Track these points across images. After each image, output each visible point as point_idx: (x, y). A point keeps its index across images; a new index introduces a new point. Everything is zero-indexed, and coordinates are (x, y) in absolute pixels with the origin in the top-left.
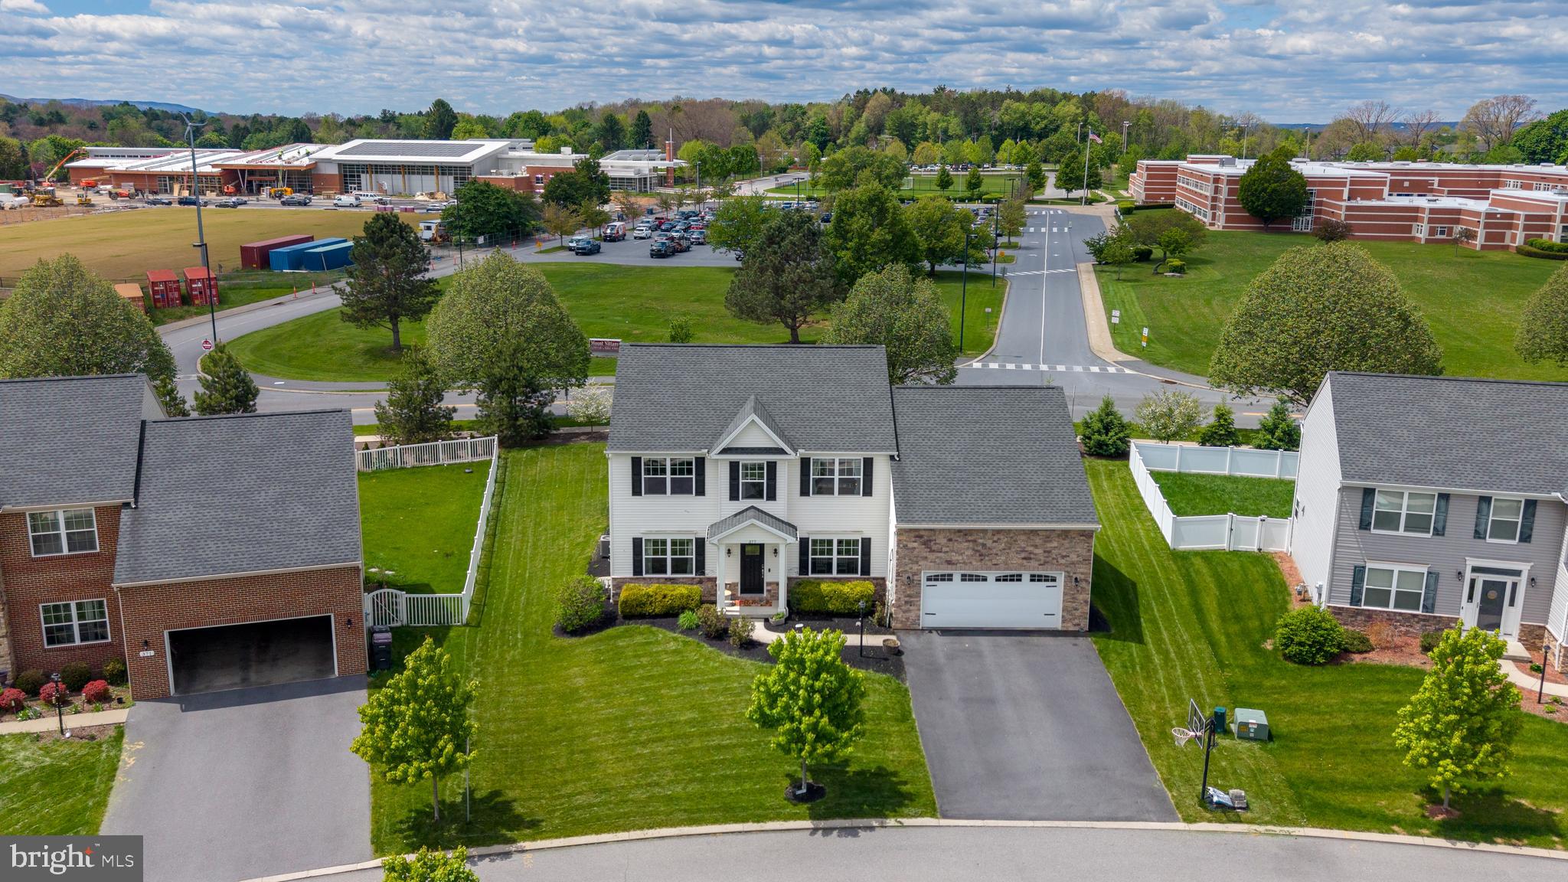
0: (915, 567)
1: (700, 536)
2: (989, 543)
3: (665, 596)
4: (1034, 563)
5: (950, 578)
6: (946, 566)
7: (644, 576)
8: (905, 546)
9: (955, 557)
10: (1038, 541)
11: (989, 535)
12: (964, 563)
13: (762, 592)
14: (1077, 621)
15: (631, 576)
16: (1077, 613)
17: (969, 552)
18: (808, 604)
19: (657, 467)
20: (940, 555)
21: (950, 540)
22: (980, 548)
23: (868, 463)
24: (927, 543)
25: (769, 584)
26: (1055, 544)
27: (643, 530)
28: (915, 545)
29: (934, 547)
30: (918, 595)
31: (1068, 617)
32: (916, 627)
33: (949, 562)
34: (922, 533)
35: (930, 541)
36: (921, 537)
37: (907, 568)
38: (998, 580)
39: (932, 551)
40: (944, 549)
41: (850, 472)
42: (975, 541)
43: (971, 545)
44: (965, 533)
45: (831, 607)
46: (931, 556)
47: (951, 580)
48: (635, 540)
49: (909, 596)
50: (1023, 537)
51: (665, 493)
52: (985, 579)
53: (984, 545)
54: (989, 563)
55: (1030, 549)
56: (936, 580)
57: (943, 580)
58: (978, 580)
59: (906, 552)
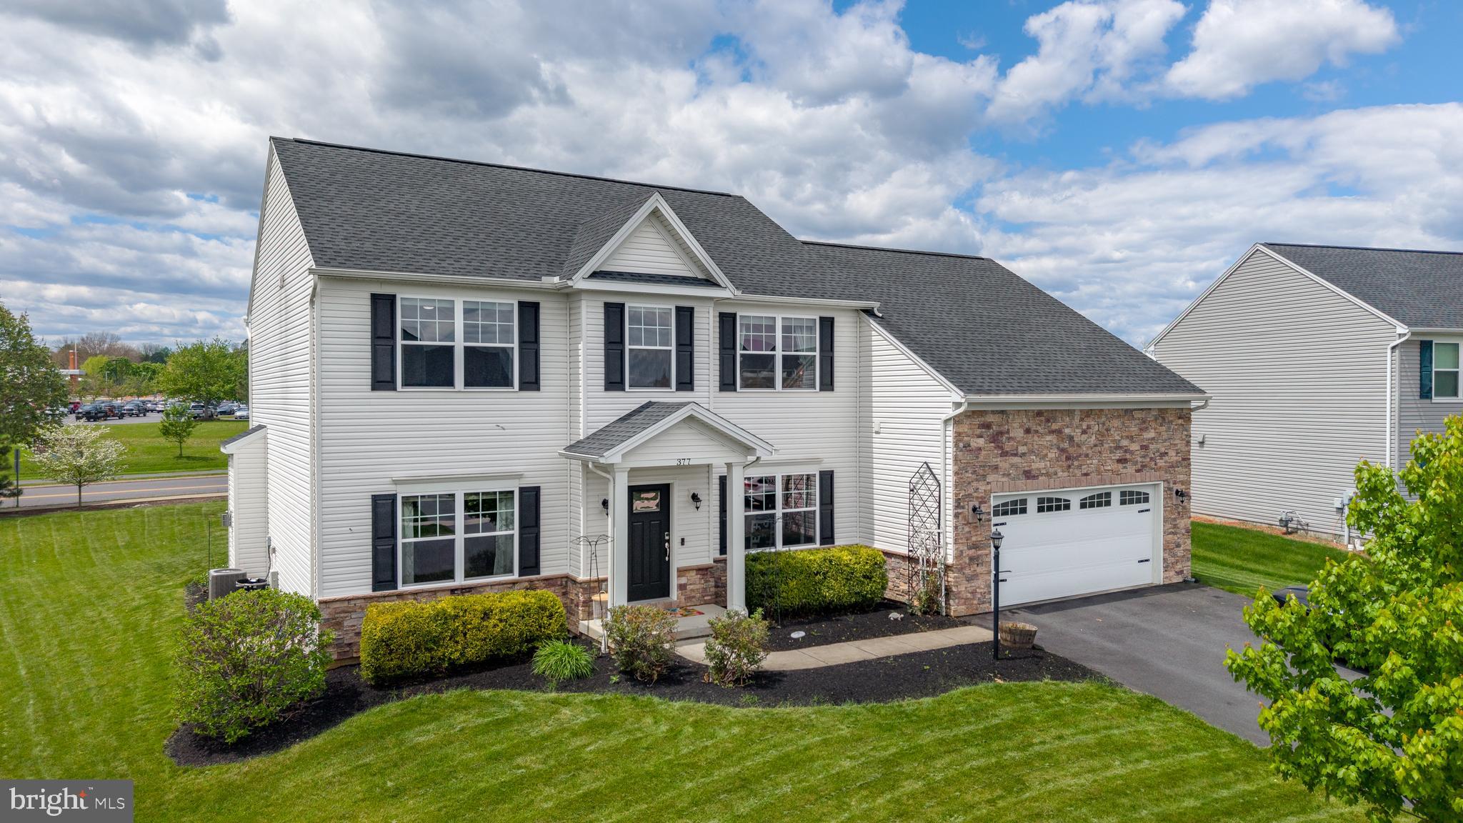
0: (982, 487)
1: (529, 482)
2: (1077, 435)
3: (486, 615)
4: (1130, 469)
5: (1022, 507)
6: (1022, 481)
7: (401, 588)
8: (967, 446)
9: (1038, 465)
10: (1133, 428)
11: (1077, 420)
12: (1048, 475)
13: (666, 593)
14: (1179, 567)
15: (367, 591)
16: (1180, 552)
17: (1052, 454)
18: (791, 593)
19: (435, 319)
20: (1016, 460)
22: (1066, 445)
23: (827, 325)
24: (995, 439)
25: (682, 572)
26: (1151, 434)
27: (398, 475)
28: (981, 442)
29: (1008, 446)
30: (987, 542)
31: (1171, 560)
33: (1028, 475)
34: (990, 418)
35: (1001, 433)
36: (987, 426)
37: (971, 491)
38: (1083, 506)
39: (1005, 454)
40: (1022, 449)
41: (799, 343)
42: (1059, 432)
43: (1055, 439)
44: (1045, 415)
45: (828, 594)
46: (1004, 464)
47: (1024, 511)
48: (376, 499)
49: (975, 546)
50: (1116, 423)
51: (450, 383)
52: (1067, 507)
53: (1071, 440)
54: (1078, 473)
55: (1125, 443)
56: (1005, 513)
57: (1014, 512)
58: (1058, 508)
59: (969, 457)
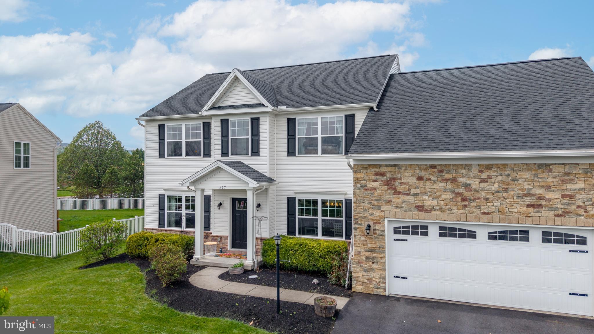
0: (377, 214)
2: (475, 183)
4: (546, 214)
5: (423, 231)
6: (416, 212)
7: (166, 228)
8: (364, 187)
9: (428, 202)
10: (551, 180)
11: (475, 172)
12: (441, 209)
15: (157, 228)
17: (447, 196)
19: (177, 132)
20: (407, 198)
21: (420, 179)
22: (462, 189)
24: (390, 183)
26: (579, 185)
27: (166, 188)
28: (376, 184)
29: (400, 188)
30: (382, 249)
32: (381, 292)
33: (420, 208)
34: (383, 170)
35: (395, 180)
36: (383, 175)
37: (367, 214)
38: (492, 237)
39: (397, 193)
40: (413, 191)
41: (332, 130)
42: (454, 180)
43: (449, 185)
44: (438, 167)
46: (397, 200)
47: (426, 234)
48: (160, 196)
49: (371, 250)
50: (526, 175)
51: (181, 155)
52: (473, 235)
53: (468, 186)
54: (477, 211)
55: (539, 191)
56: (406, 233)
57: (415, 233)
58: (463, 236)
59: (365, 193)
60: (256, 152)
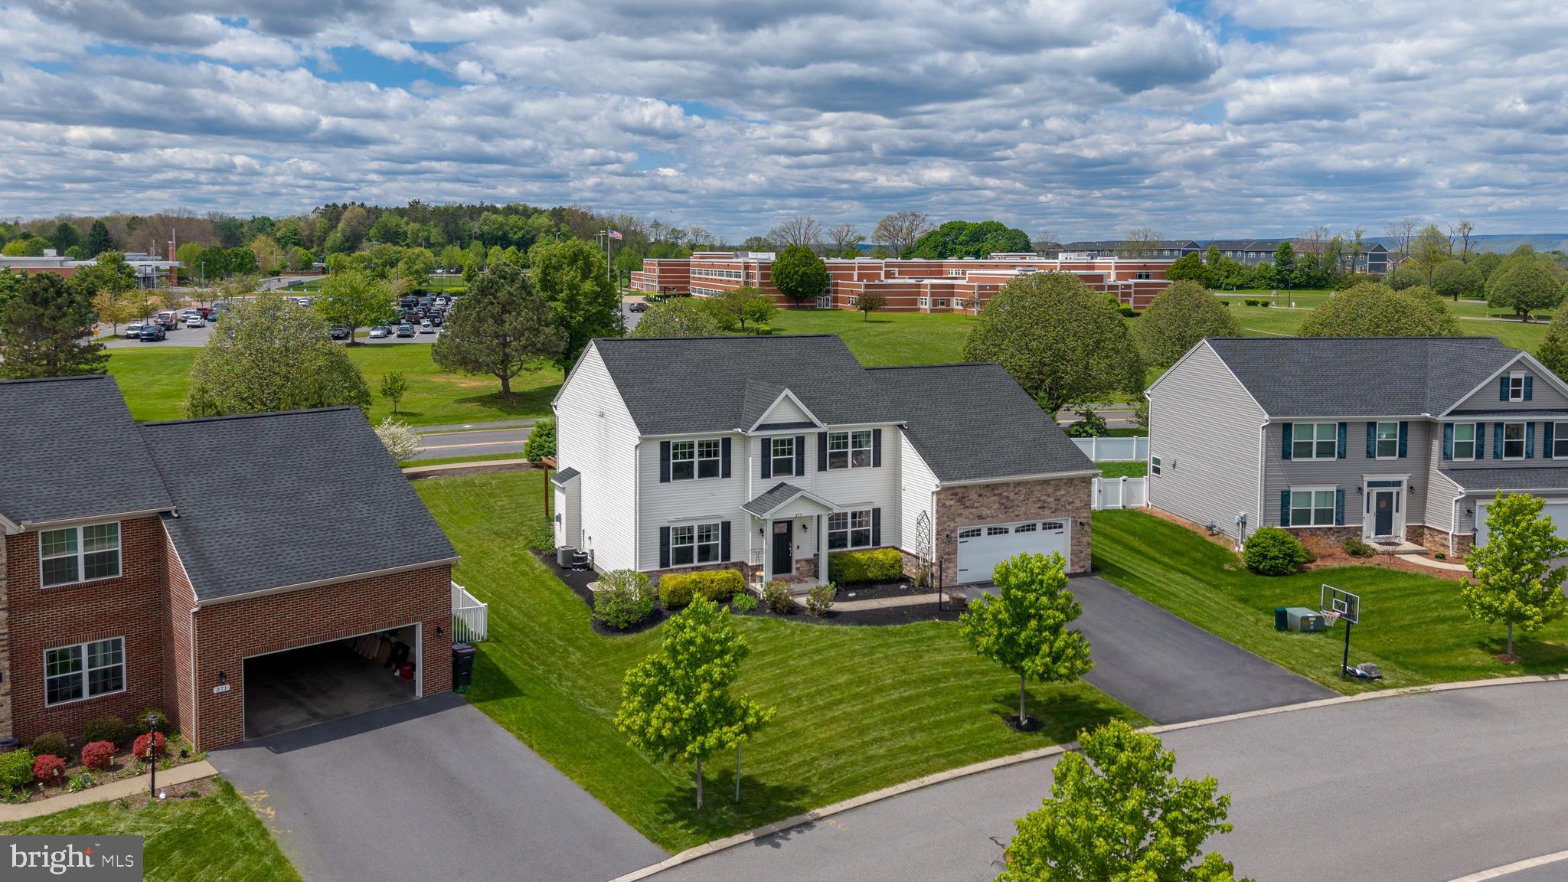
0: (952, 525)
1: (726, 519)
2: (1012, 496)
4: (1047, 512)
5: (977, 533)
6: (977, 520)
7: (672, 567)
8: (944, 505)
9: (985, 512)
10: (1050, 490)
11: (1011, 488)
12: (992, 517)
13: (789, 570)
14: (1082, 563)
15: (658, 568)
16: (1083, 556)
17: (996, 506)
18: (851, 574)
19: (686, 449)
20: (972, 510)
21: (980, 495)
22: (1004, 501)
23: (878, 433)
24: (961, 500)
25: (798, 562)
26: (1063, 492)
27: (670, 518)
28: (952, 502)
29: (968, 504)
30: (955, 552)
31: (1075, 560)
32: (954, 583)
33: (980, 517)
34: (958, 490)
35: (964, 497)
36: (956, 494)
37: (946, 526)
38: (1017, 531)
39: (966, 507)
40: (976, 505)
41: (862, 444)
42: (1000, 495)
43: (997, 498)
44: (992, 487)
45: (870, 575)
46: (966, 512)
47: (979, 535)
48: (662, 529)
49: (948, 554)
50: (1038, 488)
51: (692, 477)
52: (1007, 532)
53: (1007, 498)
54: (1011, 515)
55: (1043, 498)
56: (967, 536)
57: (973, 535)
58: (1001, 533)
59: (944, 510)
60: (800, 472)
